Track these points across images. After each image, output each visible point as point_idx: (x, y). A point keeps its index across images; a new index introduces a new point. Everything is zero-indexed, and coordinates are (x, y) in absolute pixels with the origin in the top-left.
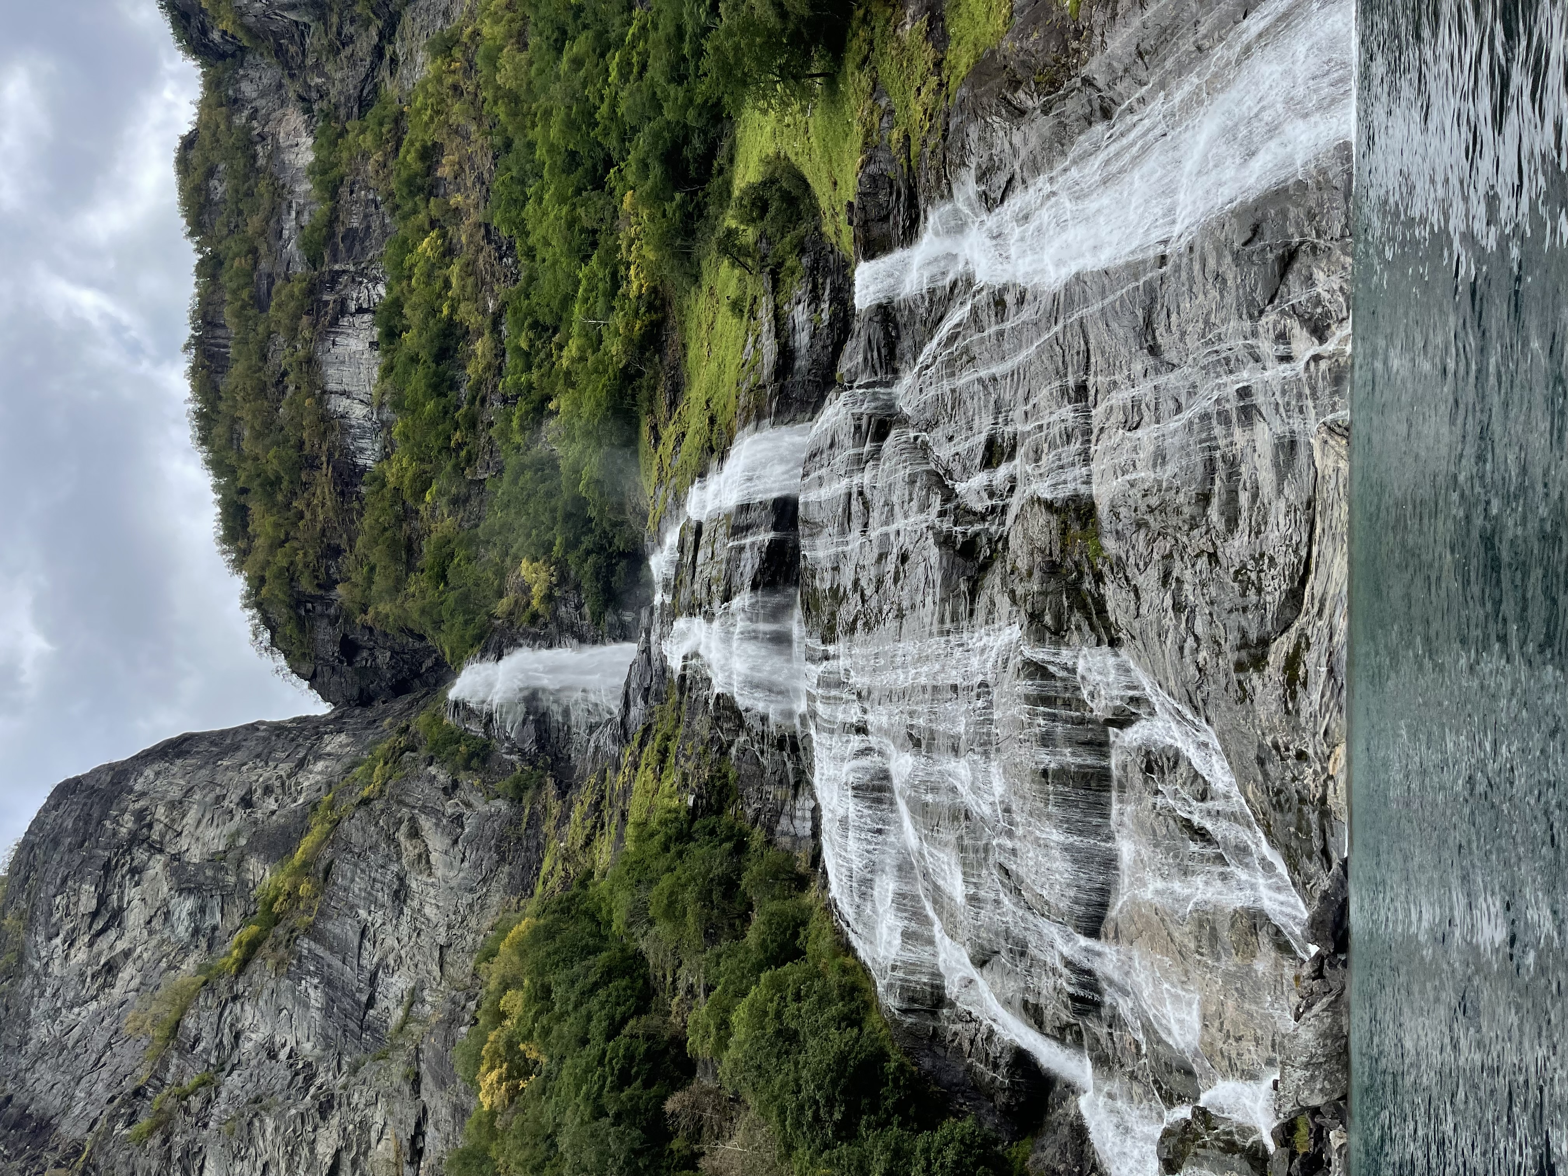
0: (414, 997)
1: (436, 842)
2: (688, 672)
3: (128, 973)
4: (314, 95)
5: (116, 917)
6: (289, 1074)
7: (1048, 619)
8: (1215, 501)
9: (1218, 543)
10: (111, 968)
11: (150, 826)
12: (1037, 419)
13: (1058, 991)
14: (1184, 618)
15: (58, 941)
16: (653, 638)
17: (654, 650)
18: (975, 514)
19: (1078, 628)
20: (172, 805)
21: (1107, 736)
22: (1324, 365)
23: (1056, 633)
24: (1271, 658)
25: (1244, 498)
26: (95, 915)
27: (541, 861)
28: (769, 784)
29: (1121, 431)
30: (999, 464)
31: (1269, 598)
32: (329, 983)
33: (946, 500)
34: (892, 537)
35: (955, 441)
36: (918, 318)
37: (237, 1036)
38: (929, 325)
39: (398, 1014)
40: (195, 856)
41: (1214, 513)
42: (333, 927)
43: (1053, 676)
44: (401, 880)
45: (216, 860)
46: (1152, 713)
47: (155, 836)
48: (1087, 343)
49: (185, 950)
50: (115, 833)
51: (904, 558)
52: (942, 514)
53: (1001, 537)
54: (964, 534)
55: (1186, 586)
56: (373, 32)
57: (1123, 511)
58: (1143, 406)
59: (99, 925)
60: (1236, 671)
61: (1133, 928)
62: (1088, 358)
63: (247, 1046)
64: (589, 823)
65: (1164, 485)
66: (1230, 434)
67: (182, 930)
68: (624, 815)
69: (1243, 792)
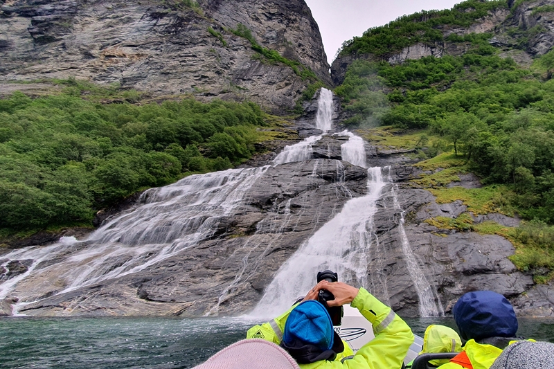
0: (245, 90)
1: (284, 90)
3: (257, 23)
4: (497, 31)
5: (270, 19)
6: (226, 63)
10: (257, 19)
11: (293, 23)
15: (263, 5)
20: (298, 27)
26: (270, 13)
32: (249, 69)
37: (236, 50)
39: (242, 87)
40: (286, 35)
42: (262, 68)
44: (274, 83)
45: (285, 40)
47: (290, 25)
49: (263, 37)
50: (290, 15)
56: (516, 43)
59: (267, 15)
63: (234, 53)
67: (268, 35)
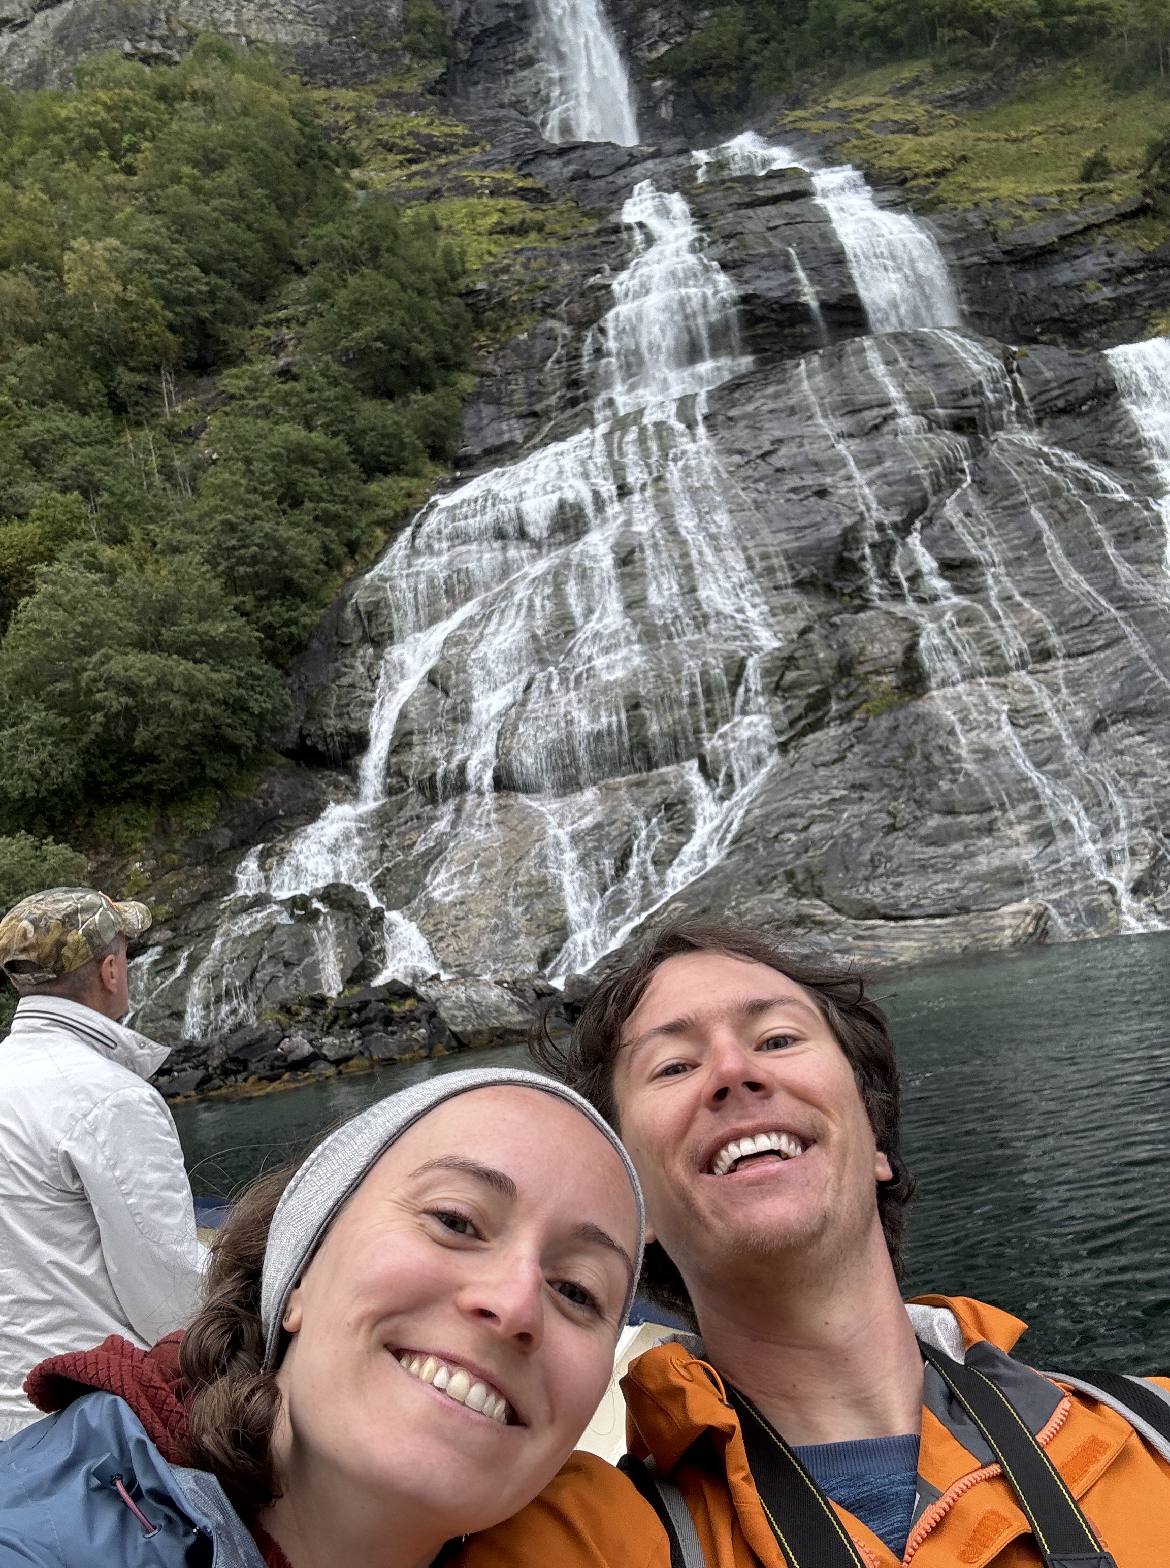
2: (624, 235)
7: (791, 676)
8: (949, 820)
9: (907, 830)
12: (1005, 613)
13: (434, 762)
14: (823, 811)
16: (650, 164)
17: (638, 170)
18: (887, 565)
19: (788, 709)
21: (688, 759)
22: (1105, 898)
23: (778, 687)
24: (805, 902)
25: (957, 847)
27: (345, 85)
28: (527, 380)
29: (1006, 708)
30: (946, 578)
31: (862, 889)
33: (895, 526)
34: (842, 472)
35: (967, 521)
36: (1106, 435)
38: (1098, 451)
41: (935, 821)
43: (734, 694)
46: (722, 798)
48: (1099, 649)
51: (822, 493)
52: (880, 527)
53: (868, 600)
54: (863, 558)
55: (856, 807)
57: (921, 728)
58: (1038, 726)
60: (785, 872)
61: (515, 822)
62: (1083, 654)
64: (410, 142)
65: (956, 766)
66: (1019, 822)
68: (435, 194)
69: (674, 899)
